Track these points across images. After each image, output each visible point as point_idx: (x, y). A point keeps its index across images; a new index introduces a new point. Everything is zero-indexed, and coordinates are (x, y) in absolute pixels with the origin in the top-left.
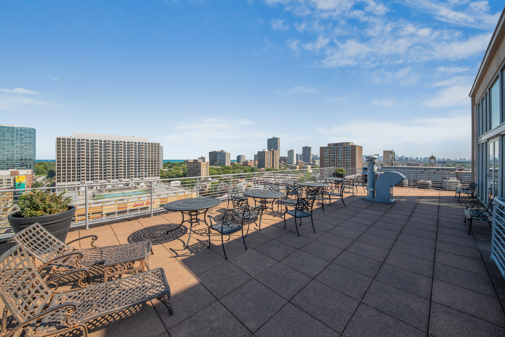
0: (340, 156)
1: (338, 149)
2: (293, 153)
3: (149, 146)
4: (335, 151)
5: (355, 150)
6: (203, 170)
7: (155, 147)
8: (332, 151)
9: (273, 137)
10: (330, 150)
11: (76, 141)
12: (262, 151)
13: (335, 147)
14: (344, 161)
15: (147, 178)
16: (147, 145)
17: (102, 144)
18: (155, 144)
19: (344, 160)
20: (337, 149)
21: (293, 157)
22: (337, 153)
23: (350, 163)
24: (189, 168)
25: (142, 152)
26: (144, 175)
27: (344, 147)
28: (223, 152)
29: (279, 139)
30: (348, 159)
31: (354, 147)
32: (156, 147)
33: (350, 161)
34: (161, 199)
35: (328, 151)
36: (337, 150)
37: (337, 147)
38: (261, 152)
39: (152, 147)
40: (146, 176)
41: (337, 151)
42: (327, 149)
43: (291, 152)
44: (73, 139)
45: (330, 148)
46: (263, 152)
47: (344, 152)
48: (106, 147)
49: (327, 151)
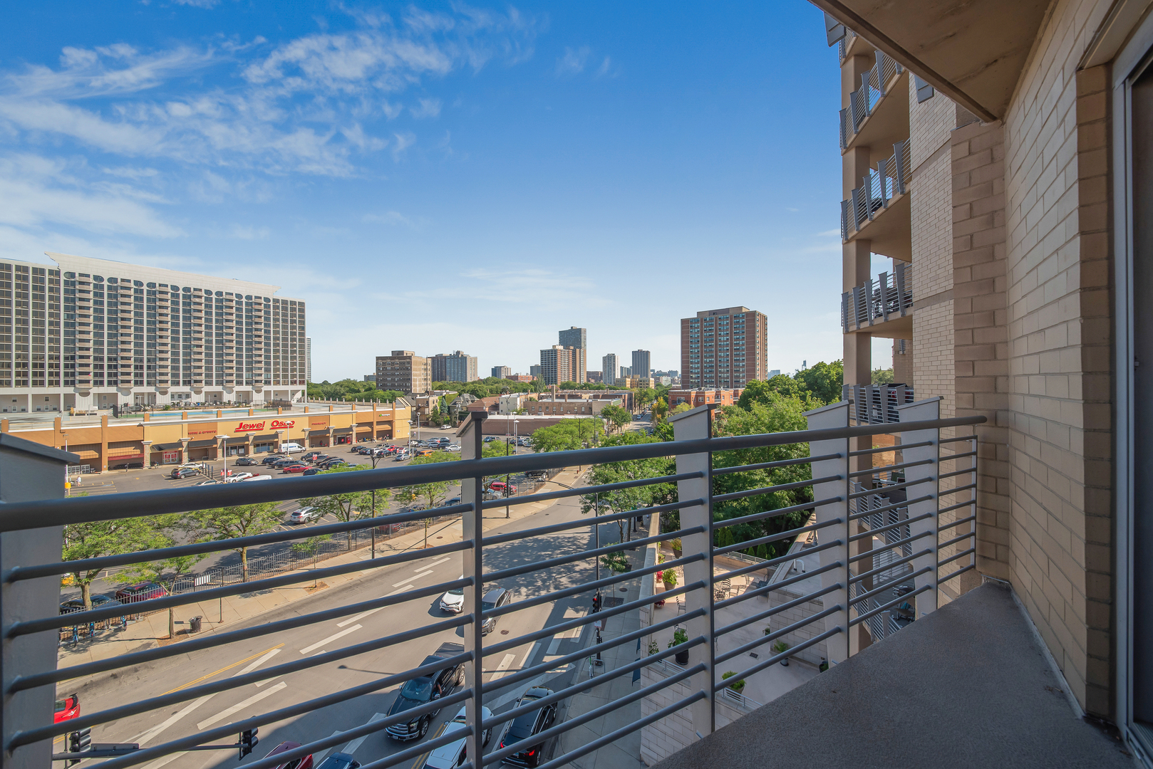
0: (724, 336)
1: (719, 322)
2: (614, 362)
3: (276, 307)
4: (712, 325)
5: (754, 320)
6: (416, 375)
7: (293, 310)
8: (706, 326)
9: (572, 327)
10: (702, 325)
11: (63, 278)
12: (551, 348)
13: (713, 317)
14: (731, 346)
15: (272, 388)
16: (271, 303)
17: (142, 291)
18: (293, 303)
19: (731, 343)
20: (716, 321)
21: (614, 370)
22: (716, 331)
23: (743, 350)
24: (380, 371)
25: (257, 320)
26: (263, 378)
27: (731, 316)
28: (460, 356)
29: (585, 331)
30: (739, 340)
31: (752, 315)
32: (295, 311)
33: (743, 344)
34: (311, 417)
35: (698, 327)
36: (716, 323)
37: (716, 318)
38: (549, 351)
39: (285, 309)
40: (267, 383)
41: (716, 326)
42: (695, 323)
43: (609, 360)
44: (51, 272)
45: (702, 319)
46: (552, 350)
47: (731, 327)
48: (154, 301)
49: (695, 328)
